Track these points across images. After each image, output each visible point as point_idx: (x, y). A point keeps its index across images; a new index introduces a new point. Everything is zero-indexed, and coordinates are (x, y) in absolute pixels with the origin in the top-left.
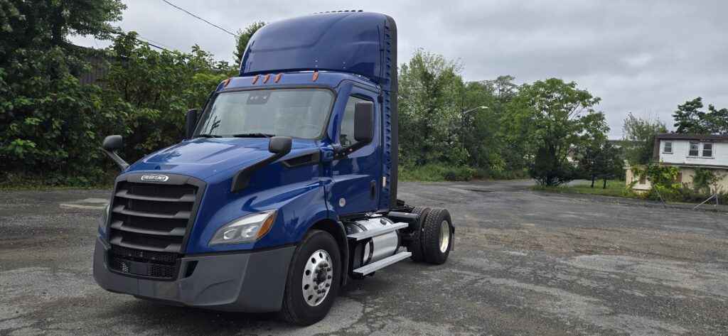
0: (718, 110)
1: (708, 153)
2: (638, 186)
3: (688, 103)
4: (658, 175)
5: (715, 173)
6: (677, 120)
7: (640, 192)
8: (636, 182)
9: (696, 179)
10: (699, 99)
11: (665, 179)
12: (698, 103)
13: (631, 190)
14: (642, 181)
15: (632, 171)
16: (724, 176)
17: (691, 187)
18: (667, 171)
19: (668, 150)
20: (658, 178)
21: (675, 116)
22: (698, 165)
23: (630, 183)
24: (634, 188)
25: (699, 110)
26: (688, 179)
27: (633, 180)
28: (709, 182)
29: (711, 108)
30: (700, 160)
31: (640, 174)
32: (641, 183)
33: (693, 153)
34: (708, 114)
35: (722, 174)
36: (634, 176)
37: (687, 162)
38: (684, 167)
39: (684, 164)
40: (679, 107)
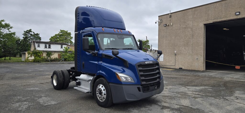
0: (36, 33)
1: (49, 47)
2: (30, 58)
3: (27, 31)
4: (36, 54)
5: (52, 53)
6: (24, 36)
7: (31, 60)
8: (29, 57)
9: (47, 55)
10: (31, 30)
11: (39, 55)
12: (30, 31)
13: (28, 60)
14: (31, 56)
15: (28, 53)
16: (54, 54)
17: (46, 57)
18: (39, 53)
19: (39, 46)
20: (36, 55)
21: (23, 34)
22: (48, 51)
23: (27, 57)
24: (28, 59)
25: (31, 33)
26: (45, 55)
27: (28, 56)
28: (51, 55)
29: (34, 33)
30: (48, 49)
31: (30, 54)
32: (31, 57)
33: (46, 47)
34: (33, 35)
35: (54, 53)
36: (28, 55)
37: (44, 50)
38: (44, 51)
39: (43, 51)
40: (24, 31)
